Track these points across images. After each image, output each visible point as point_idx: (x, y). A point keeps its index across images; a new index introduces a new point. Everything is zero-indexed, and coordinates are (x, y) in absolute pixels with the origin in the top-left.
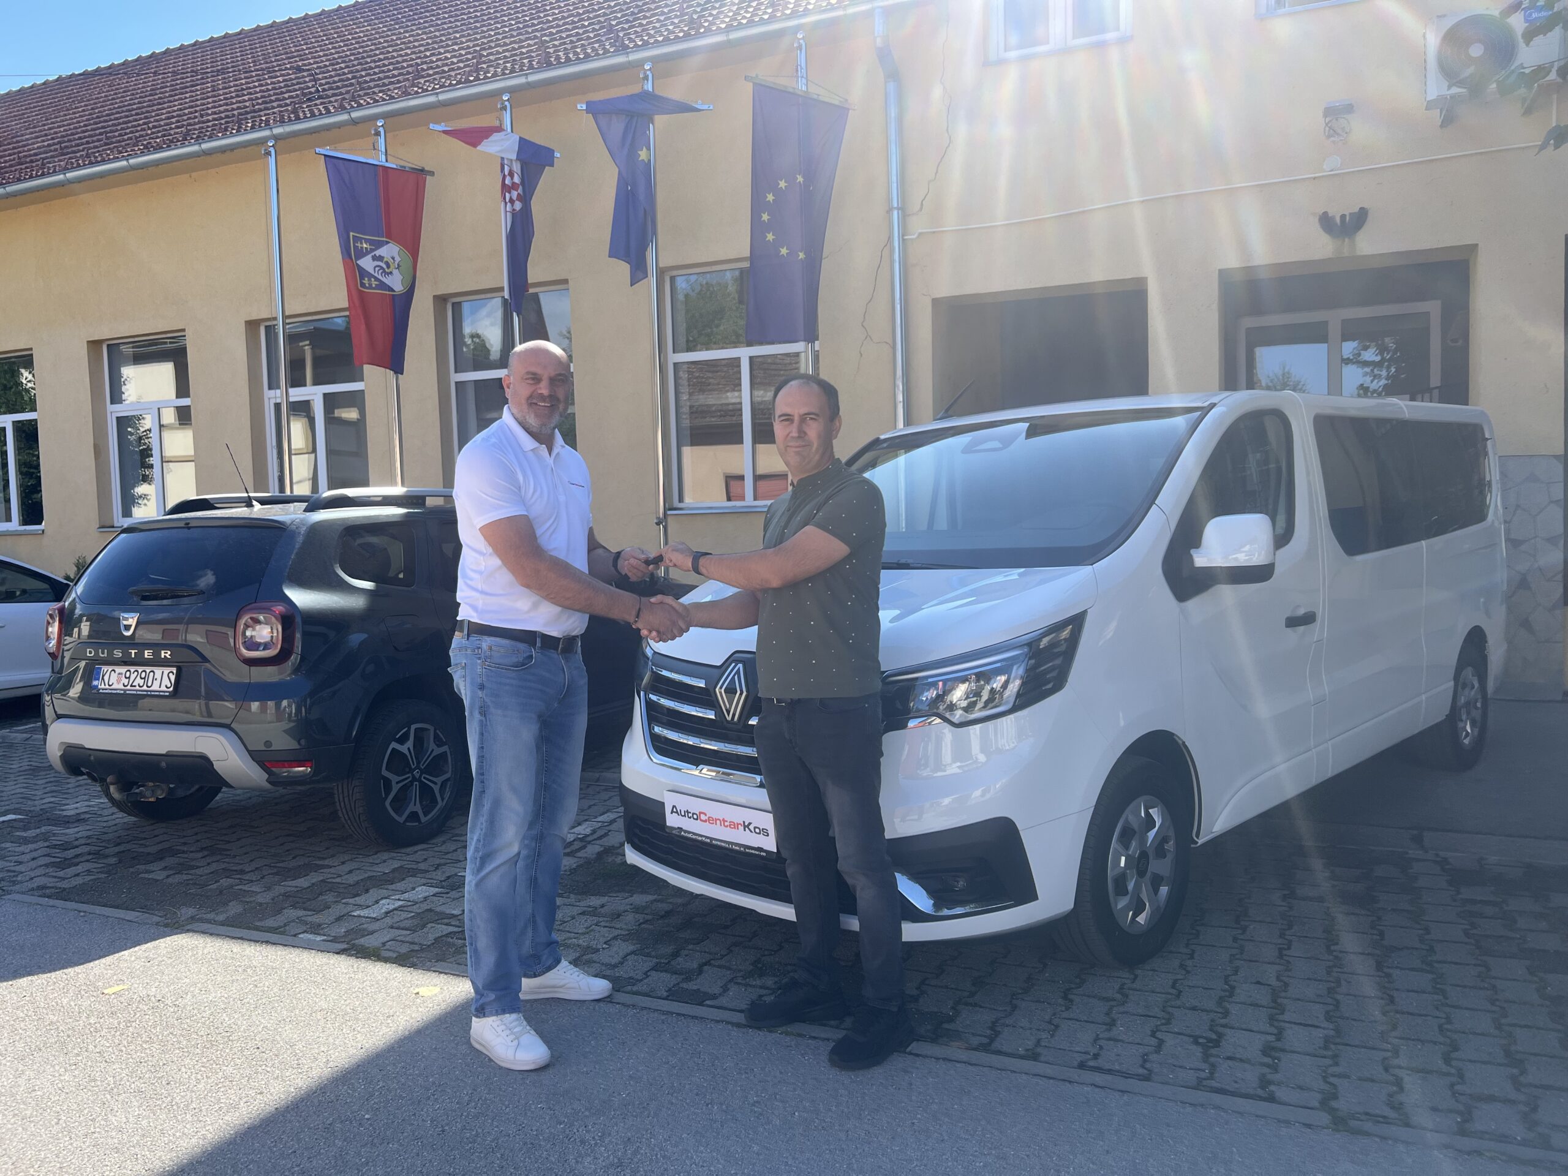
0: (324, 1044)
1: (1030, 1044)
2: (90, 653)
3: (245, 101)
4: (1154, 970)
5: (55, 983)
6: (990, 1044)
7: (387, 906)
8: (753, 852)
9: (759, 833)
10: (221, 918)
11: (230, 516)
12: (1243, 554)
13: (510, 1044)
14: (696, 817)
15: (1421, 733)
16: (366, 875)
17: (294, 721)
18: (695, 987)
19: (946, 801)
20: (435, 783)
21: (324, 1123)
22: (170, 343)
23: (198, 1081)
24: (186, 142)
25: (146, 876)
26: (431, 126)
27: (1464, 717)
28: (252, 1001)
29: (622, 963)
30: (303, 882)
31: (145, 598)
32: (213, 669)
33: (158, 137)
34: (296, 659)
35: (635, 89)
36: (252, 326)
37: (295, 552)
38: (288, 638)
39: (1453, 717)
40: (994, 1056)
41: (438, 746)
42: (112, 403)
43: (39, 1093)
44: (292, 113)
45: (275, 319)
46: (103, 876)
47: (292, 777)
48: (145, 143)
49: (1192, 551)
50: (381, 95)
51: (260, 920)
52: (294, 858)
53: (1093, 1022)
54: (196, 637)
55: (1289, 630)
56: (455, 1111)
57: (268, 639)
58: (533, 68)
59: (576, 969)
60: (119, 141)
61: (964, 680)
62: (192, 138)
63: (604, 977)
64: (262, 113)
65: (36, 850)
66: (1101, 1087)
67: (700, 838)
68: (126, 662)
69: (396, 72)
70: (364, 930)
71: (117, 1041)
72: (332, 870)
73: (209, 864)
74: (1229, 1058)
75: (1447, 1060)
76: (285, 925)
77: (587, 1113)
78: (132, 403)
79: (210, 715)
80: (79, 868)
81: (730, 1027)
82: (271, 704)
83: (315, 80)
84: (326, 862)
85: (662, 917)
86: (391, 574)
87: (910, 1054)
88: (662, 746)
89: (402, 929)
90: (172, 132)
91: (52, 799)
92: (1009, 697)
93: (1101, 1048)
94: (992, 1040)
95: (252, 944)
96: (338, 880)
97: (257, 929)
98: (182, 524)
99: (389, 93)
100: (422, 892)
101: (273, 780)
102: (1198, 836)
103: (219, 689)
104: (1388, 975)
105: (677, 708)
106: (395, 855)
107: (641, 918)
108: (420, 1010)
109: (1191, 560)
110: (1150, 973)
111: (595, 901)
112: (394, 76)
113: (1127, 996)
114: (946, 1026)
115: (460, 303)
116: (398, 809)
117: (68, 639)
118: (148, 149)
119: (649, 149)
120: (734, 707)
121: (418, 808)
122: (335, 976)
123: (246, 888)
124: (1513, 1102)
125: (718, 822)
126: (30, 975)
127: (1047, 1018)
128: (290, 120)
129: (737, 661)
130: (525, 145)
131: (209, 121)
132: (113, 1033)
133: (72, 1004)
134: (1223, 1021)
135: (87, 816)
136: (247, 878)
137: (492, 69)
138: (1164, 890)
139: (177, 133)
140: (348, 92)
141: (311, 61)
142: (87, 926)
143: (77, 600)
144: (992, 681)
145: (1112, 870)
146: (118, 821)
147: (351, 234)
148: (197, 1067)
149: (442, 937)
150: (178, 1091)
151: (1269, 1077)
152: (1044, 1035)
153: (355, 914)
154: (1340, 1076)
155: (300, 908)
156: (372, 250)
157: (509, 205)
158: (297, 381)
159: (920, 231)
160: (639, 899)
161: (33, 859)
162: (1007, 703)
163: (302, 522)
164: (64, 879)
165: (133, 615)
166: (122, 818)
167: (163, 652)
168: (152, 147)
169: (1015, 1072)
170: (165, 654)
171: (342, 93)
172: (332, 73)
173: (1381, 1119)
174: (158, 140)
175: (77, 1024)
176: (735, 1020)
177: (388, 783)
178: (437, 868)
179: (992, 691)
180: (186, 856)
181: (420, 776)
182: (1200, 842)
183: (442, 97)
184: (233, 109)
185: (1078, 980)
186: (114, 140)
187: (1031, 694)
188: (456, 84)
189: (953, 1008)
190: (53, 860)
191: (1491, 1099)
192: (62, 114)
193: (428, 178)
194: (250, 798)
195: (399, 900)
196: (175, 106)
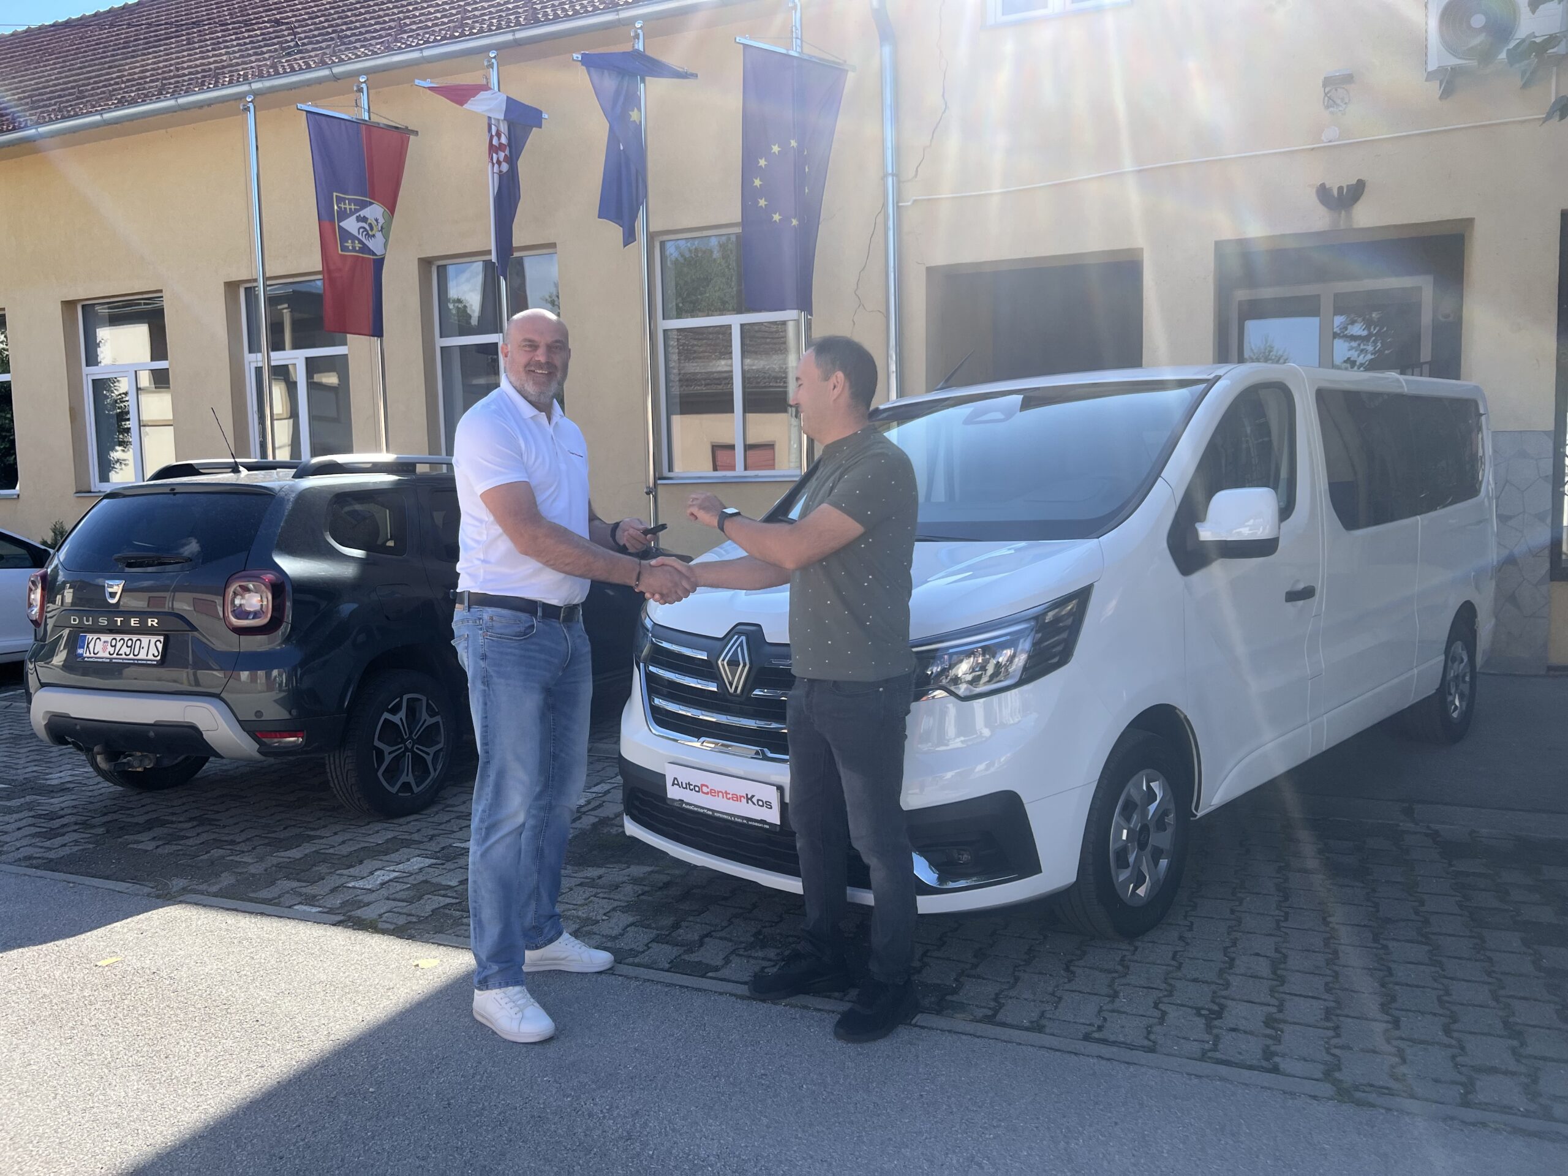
0: (324, 1017)
1: (1035, 1016)
2: (74, 621)
3: (221, 55)
4: (1154, 942)
5: (46, 955)
6: (994, 1015)
7: (383, 878)
8: (756, 824)
9: (763, 806)
10: (214, 889)
11: (217, 482)
12: (1248, 529)
13: (514, 1016)
14: (698, 789)
15: (1411, 707)
16: (360, 846)
17: (284, 691)
18: (696, 960)
19: (949, 775)
20: (428, 754)
21: (327, 1096)
22: (145, 304)
23: (197, 1055)
24: (162, 97)
25: (135, 846)
26: (417, 82)
27: (1453, 691)
28: (249, 973)
29: (622, 935)
30: (295, 853)
31: (130, 565)
32: (201, 637)
33: (132, 91)
34: (286, 629)
35: (627, 48)
36: (231, 287)
37: (284, 518)
38: (278, 608)
39: (1443, 691)
40: (998, 1028)
41: (431, 716)
42: (87, 365)
43: (34, 1067)
44: (271, 67)
45: (255, 280)
46: (91, 846)
47: (284, 747)
48: (119, 97)
49: (1197, 525)
50: (362, 50)
51: (254, 891)
52: (285, 829)
53: (1096, 994)
54: (183, 605)
55: (1289, 604)
56: (460, 1084)
57: (258, 608)
58: (520, 25)
59: (577, 942)
60: (92, 95)
61: (970, 653)
62: (168, 93)
63: (605, 949)
64: (240, 68)
65: (21, 820)
66: (1108, 1059)
67: (702, 811)
68: (111, 630)
69: (378, 27)
70: (360, 901)
71: (112, 1014)
72: (324, 841)
73: (198, 834)
74: (1233, 1030)
75: (1447, 1031)
76: (280, 897)
77: (594, 1086)
78: (106, 366)
79: (197, 684)
80: (67, 838)
81: (734, 999)
82: (261, 673)
83: (295, 34)
84: (318, 833)
85: (660, 888)
86: (379, 542)
87: (915, 1026)
88: (662, 718)
89: (399, 901)
90: (147, 86)
91: (35, 768)
92: (1015, 671)
93: (1105, 1019)
94: (996, 1012)
95: (247, 915)
96: (331, 851)
97: (251, 900)
98: (167, 490)
99: (371, 48)
100: (417, 863)
101: (264, 750)
102: (1197, 809)
103: (206, 658)
104: (1385, 947)
105: (678, 681)
106: (388, 825)
107: (639, 889)
108: (421, 982)
109: (1196, 533)
110: (1150, 945)
111: (592, 872)
112: (376, 31)
113: (1128, 968)
114: (949, 998)
115: (445, 266)
116: (391, 780)
117: (51, 606)
118: (122, 103)
119: (640, 110)
120: (737, 680)
121: (410, 779)
122: (332, 948)
123: (237, 858)
124: (1513, 1074)
125: (720, 794)
126: (20, 946)
127: (1050, 989)
128: (269, 75)
129: (740, 633)
130: (513, 106)
131: (185, 75)
132: (108, 1005)
133: (65, 976)
134: (1224, 993)
135: (72, 785)
136: (238, 849)
137: (477, 25)
138: (1164, 863)
139: (152, 87)
140: (328, 47)
141: (290, 14)
142: (77, 897)
143: (60, 566)
144: (998, 656)
145: (1115, 841)
146: (103, 790)
147: (335, 194)
148: (195, 1040)
149: (439, 908)
150: (177, 1064)
151: (1273, 1048)
152: (1048, 1007)
153: (350, 885)
154: (1342, 1047)
155: (294, 879)
156: (357, 211)
157: (496, 166)
158: (277, 345)
159: (914, 198)
160: (638, 870)
161: (19, 829)
162: (1012, 677)
163: (292, 489)
164: (50, 849)
165: (117, 582)
166: (107, 788)
167: (150, 620)
168: (126, 101)
169: (1020, 1044)
170: (152, 622)
171: (321, 48)
172: (312, 27)
173: (1386, 1091)
174: (133, 94)
175: (71, 996)
176: (739, 992)
177: (380, 754)
178: (431, 839)
179: (998, 665)
180: (175, 826)
181: (413, 747)
182: (1199, 814)
183: (426, 53)
184: (210, 63)
185: (1079, 952)
186: (87, 94)
187: (1037, 668)
188: (441, 40)
189: (956, 980)
190: (38, 830)
191: (1493, 1070)
192: (32, 66)
193: (412, 137)
194: (237, 768)
195: (394, 871)
196: (148, 59)
